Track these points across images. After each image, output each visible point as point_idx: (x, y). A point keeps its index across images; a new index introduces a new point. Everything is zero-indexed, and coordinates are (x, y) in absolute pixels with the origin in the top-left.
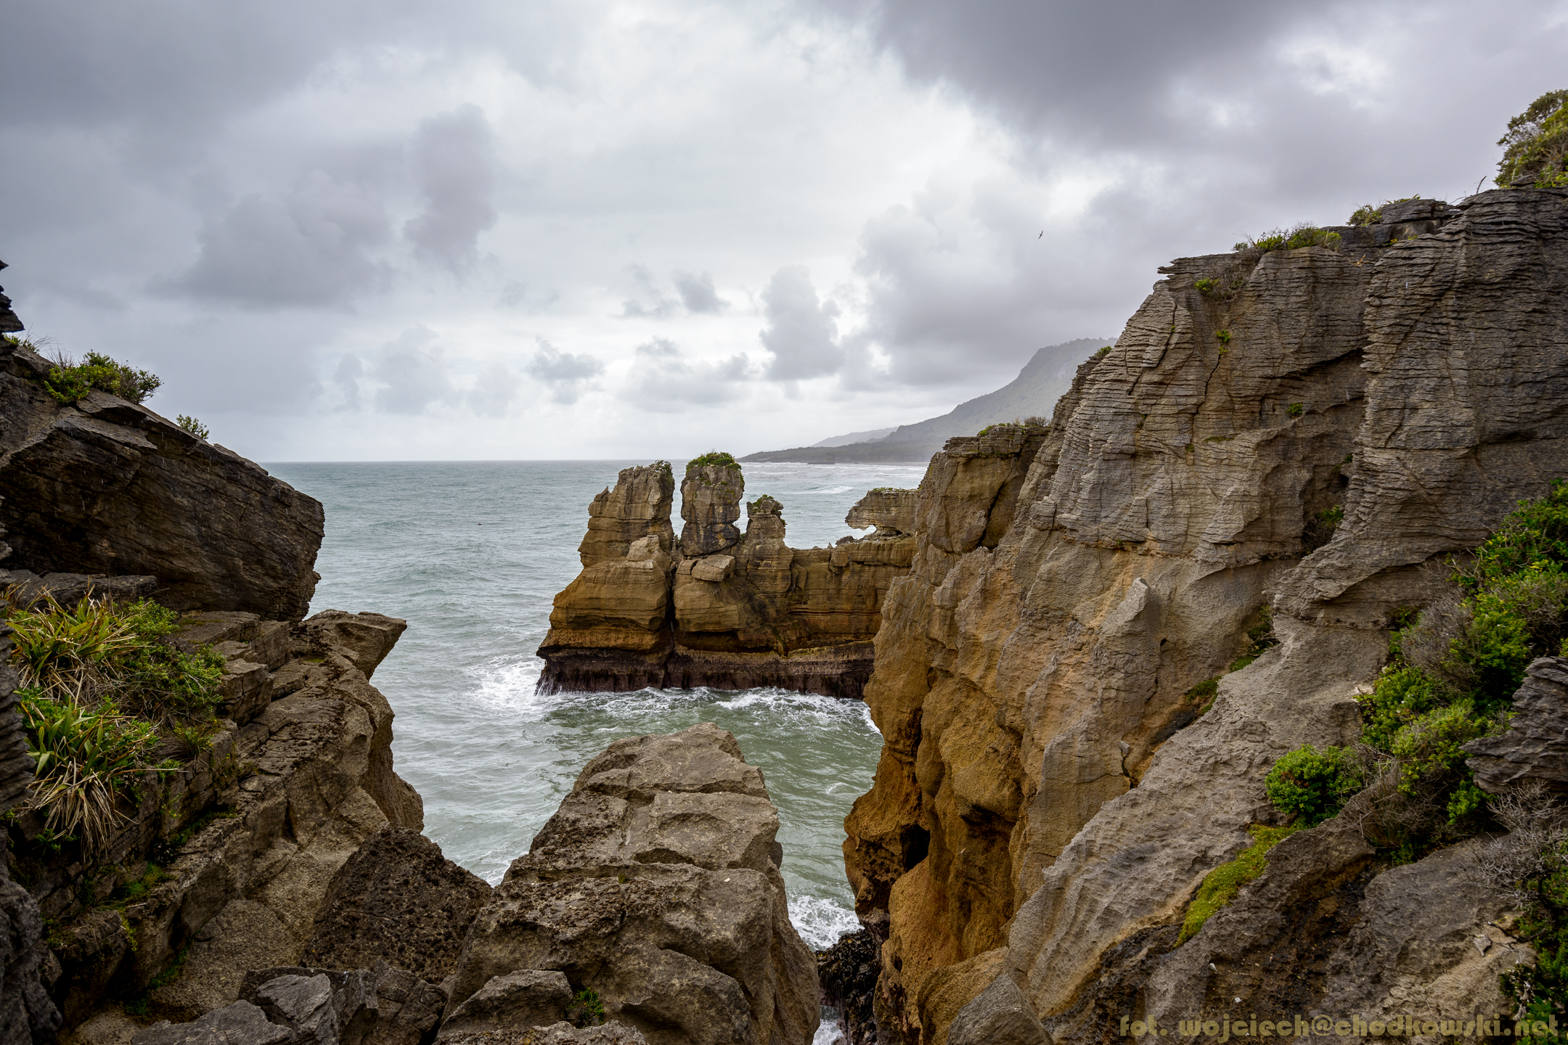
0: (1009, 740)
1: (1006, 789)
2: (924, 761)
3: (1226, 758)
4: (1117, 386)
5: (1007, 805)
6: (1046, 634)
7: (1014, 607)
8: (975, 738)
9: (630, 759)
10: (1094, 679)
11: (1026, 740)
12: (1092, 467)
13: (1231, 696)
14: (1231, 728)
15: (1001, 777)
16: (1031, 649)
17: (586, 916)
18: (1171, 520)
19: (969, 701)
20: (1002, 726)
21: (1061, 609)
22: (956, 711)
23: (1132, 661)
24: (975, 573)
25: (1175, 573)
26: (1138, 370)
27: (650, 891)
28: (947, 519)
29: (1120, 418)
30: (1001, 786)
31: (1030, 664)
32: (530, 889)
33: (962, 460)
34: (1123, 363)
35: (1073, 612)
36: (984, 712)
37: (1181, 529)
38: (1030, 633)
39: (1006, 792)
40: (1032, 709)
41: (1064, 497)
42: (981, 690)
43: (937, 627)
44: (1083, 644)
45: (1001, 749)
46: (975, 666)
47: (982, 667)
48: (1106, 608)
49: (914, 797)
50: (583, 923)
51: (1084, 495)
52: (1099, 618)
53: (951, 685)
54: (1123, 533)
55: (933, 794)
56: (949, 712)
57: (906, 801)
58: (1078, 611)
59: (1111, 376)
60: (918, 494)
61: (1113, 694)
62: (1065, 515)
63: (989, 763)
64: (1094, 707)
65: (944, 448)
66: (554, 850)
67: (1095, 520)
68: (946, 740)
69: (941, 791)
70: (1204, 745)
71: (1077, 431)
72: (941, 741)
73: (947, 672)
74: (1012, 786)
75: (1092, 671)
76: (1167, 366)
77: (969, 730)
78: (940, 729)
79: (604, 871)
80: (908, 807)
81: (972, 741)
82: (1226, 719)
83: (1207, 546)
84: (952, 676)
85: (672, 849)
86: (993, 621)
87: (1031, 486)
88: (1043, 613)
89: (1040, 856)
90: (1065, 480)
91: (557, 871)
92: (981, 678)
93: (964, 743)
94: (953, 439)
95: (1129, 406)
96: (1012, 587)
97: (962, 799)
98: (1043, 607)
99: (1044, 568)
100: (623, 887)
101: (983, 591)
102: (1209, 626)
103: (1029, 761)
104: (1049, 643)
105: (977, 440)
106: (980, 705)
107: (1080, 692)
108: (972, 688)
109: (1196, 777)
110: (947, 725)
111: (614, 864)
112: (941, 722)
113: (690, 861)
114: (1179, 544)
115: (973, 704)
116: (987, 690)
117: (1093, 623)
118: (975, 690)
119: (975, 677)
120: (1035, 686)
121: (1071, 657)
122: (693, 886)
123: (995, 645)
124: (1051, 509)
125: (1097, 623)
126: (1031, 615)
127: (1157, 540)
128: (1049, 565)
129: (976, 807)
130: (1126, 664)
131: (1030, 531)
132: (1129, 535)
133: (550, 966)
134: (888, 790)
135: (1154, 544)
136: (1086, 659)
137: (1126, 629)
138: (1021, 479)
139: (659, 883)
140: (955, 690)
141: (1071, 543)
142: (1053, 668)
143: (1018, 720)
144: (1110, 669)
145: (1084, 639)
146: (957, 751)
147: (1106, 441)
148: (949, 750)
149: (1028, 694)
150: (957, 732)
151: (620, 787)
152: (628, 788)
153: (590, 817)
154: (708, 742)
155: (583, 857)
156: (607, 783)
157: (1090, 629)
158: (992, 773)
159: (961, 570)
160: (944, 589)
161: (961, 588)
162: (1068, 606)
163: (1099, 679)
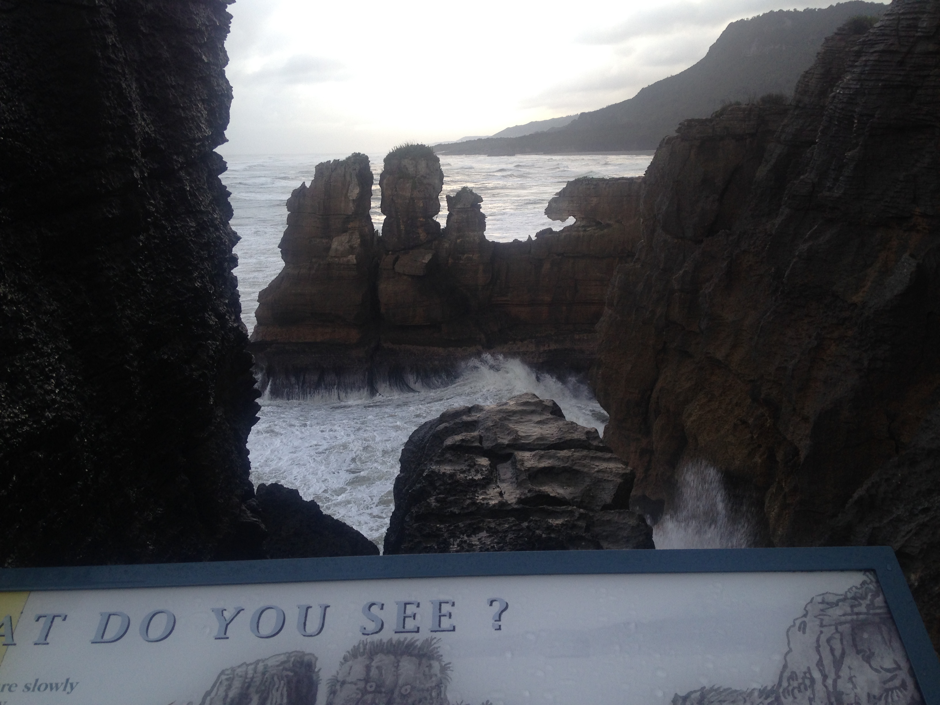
0: (761, 411)
1: (757, 457)
2: (662, 436)
4: (887, 57)
5: (758, 471)
6: (804, 311)
8: (721, 411)
10: (858, 351)
11: (785, 410)
12: (857, 144)
15: (751, 446)
16: (787, 326)
19: (713, 378)
21: (820, 287)
22: (697, 388)
23: (899, 333)
24: (717, 256)
26: (911, 39)
29: (889, 91)
31: (787, 340)
33: (696, 143)
34: (894, 33)
35: (833, 288)
36: (731, 388)
38: (787, 311)
39: (758, 459)
41: (823, 175)
42: (727, 367)
43: (677, 311)
44: (846, 319)
46: (722, 345)
47: (728, 346)
48: (869, 284)
51: (847, 172)
52: (861, 294)
53: (690, 364)
56: (689, 390)
58: (838, 287)
59: (882, 47)
60: (644, 179)
61: (879, 364)
62: (825, 193)
63: (738, 433)
64: (860, 377)
67: (859, 197)
68: (690, 415)
72: (684, 416)
73: (686, 352)
74: (764, 453)
75: (856, 343)
77: (714, 406)
78: (681, 405)
81: (717, 414)
84: (691, 356)
85: (551, 495)
86: (739, 301)
88: (800, 291)
90: (824, 157)
92: (727, 355)
93: (710, 416)
94: (686, 121)
98: (802, 285)
99: (802, 247)
101: (728, 273)
103: (791, 429)
105: (711, 121)
106: (726, 380)
107: (845, 364)
108: (717, 365)
110: (688, 402)
111: (505, 508)
112: (682, 398)
113: (570, 504)
115: (718, 380)
116: (733, 367)
117: (855, 299)
118: (720, 367)
119: (720, 355)
121: (833, 331)
122: (582, 524)
123: (742, 325)
125: (860, 299)
126: (789, 293)
128: (809, 244)
130: (892, 336)
131: (785, 211)
132: (895, 210)
135: (920, 219)
136: (850, 334)
137: (896, 302)
138: (757, 161)
140: (696, 368)
142: (817, 342)
143: (777, 393)
144: (876, 341)
145: (845, 314)
146: (702, 424)
147: (873, 117)
148: (694, 424)
150: (702, 407)
151: (476, 447)
152: (482, 448)
153: (463, 472)
154: (539, 409)
155: (474, 503)
156: (464, 444)
157: (852, 304)
158: (741, 443)
159: (702, 255)
160: (685, 272)
161: (702, 271)
162: (828, 283)
163: (865, 351)
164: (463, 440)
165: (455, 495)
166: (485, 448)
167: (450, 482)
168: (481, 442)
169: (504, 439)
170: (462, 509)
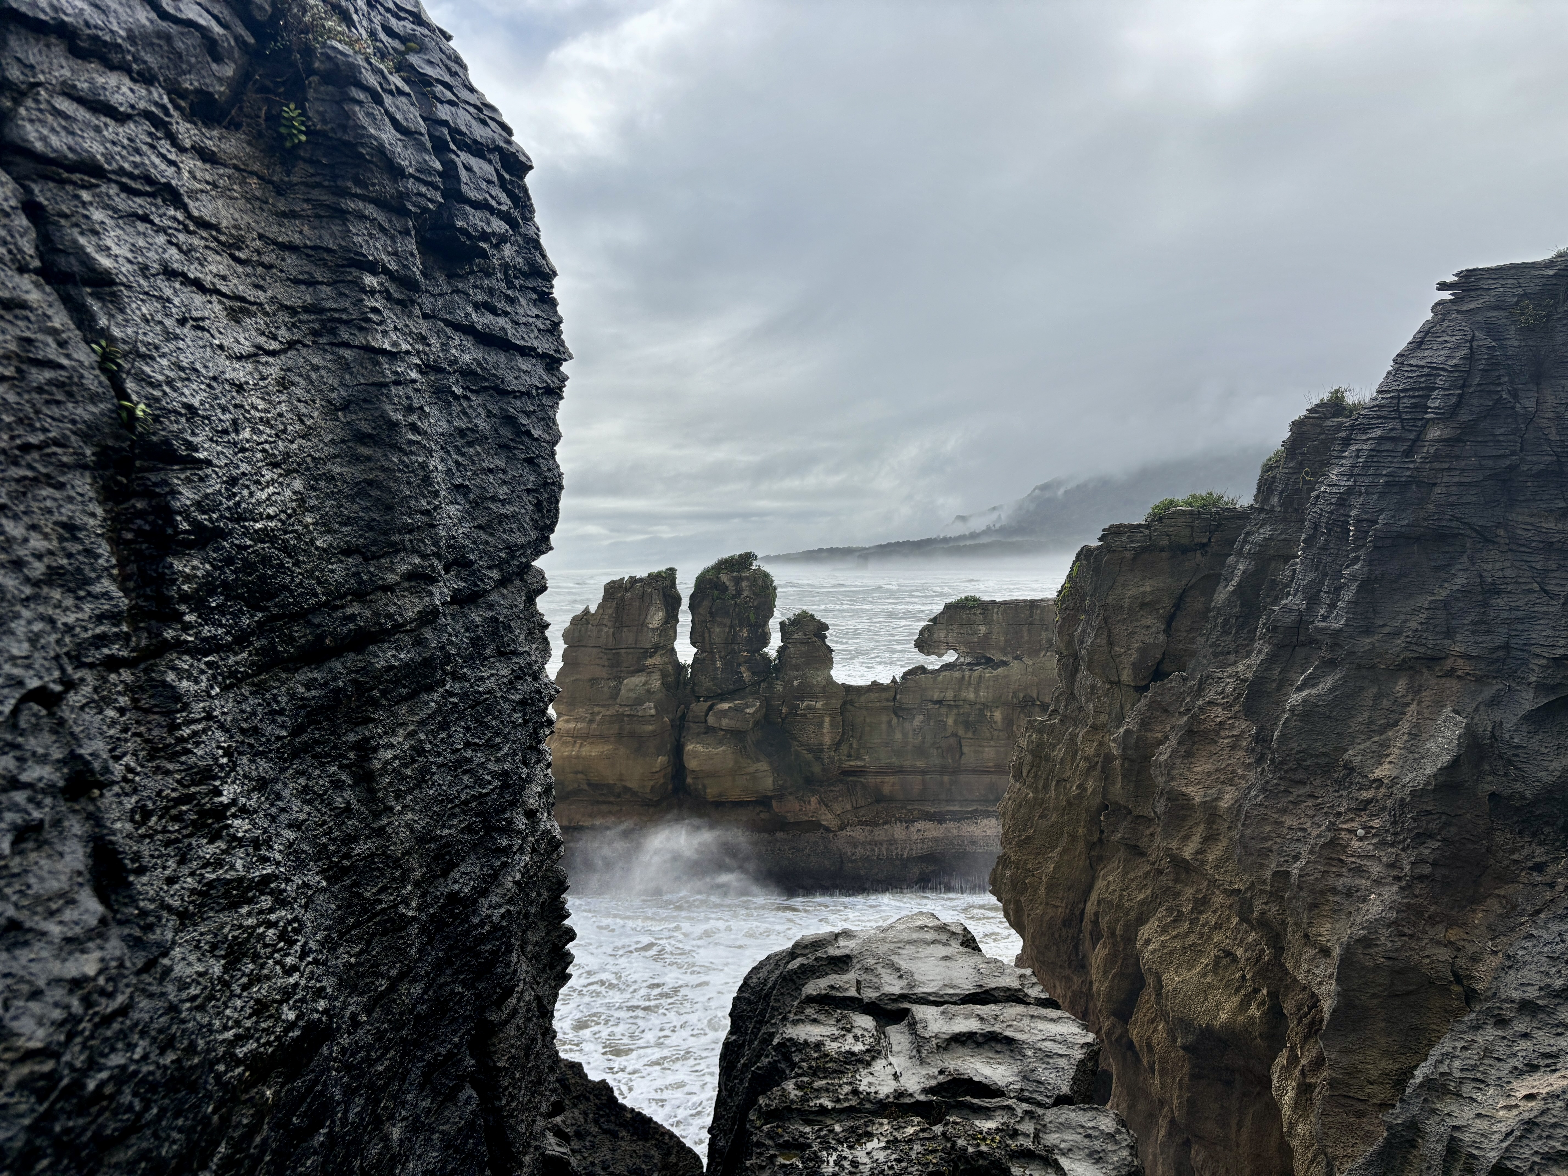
0: (1254, 937)
1: (1254, 1007)
2: (1105, 972)
4: (1387, 446)
5: (1258, 1030)
6: (1306, 790)
8: (1194, 937)
10: (1393, 850)
11: (1292, 937)
12: (1357, 558)
15: (1245, 991)
16: (1284, 811)
18: (1483, 628)
19: (1179, 886)
20: (1246, 920)
21: (1324, 754)
22: (1157, 900)
23: (1451, 824)
24: (1171, 709)
25: (1494, 702)
26: (1419, 423)
27: (981, 1137)
28: (1109, 636)
29: (1395, 489)
30: (1245, 1004)
31: (1285, 831)
33: (1129, 555)
34: (1393, 415)
35: (1346, 756)
36: (1205, 902)
37: (1500, 640)
38: (1282, 788)
39: (1254, 1011)
41: (1312, 599)
42: (1198, 871)
43: (1119, 786)
44: (1368, 802)
45: (1239, 952)
46: (1187, 838)
47: (1198, 839)
48: (1397, 751)
51: (1347, 595)
52: (1387, 765)
53: (1143, 864)
54: (1415, 648)
55: (1125, 1016)
56: (1144, 903)
58: (1353, 755)
59: (1378, 433)
60: (1056, 602)
61: (1426, 870)
62: (1319, 624)
63: (1221, 971)
64: (1401, 888)
65: (1100, 539)
67: (1368, 631)
68: (1148, 942)
69: (1141, 1015)
71: (1327, 508)
72: (1138, 943)
73: (1135, 847)
74: (1263, 1003)
75: (1389, 838)
76: (1464, 416)
77: (1183, 928)
81: (1189, 941)
83: (1544, 662)
84: (1142, 853)
85: (975, 1078)
86: (1209, 774)
87: (1231, 588)
88: (1298, 760)
90: (1312, 576)
91: (827, 1111)
92: (1198, 853)
93: (1178, 944)
94: (1112, 526)
95: (1409, 473)
96: (1232, 727)
97: (1184, 1024)
98: (1299, 752)
100: (937, 1130)
101: (1191, 732)
102: (1558, 774)
103: (1305, 966)
104: (1310, 803)
105: (1147, 526)
106: (1198, 891)
107: (1376, 869)
108: (1181, 867)
110: (1141, 920)
111: (904, 1101)
112: (1133, 915)
113: (1006, 1094)
114: (1497, 660)
115: (1187, 889)
116: (1207, 869)
117: (1378, 773)
118: (1188, 871)
119: (1188, 853)
120: (1301, 861)
121: (1352, 820)
122: (1028, 1129)
123: (1215, 808)
124: (1294, 616)
125: (1387, 772)
126: (1281, 763)
127: (1466, 656)
128: (1304, 693)
129: (1207, 1033)
130: (1442, 828)
132: (1422, 650)
135: (1460, 662)
136: (1377, 822)
137: (1441, 779)
140: (1149, 873)
141: (1330, 664)
142: (1330, 835)
144: (1418, 835)
145: (1366, 795)
146: (1167, 957)
147: (1376, 523)
148: (1154, 954)
150: (1164, 930)
151: (852, 999)
152: (862, 1000)
153: (834, 1039)
154: (944, 937)
155: (855, 1092)
156: (834, 993)
157: (1375, 780)
158: (1226, 986)
159: (1150, 706)
160: (1127, 731)
161: (1151, 730)
162: (1335, 749)
163: (1403, 850)
164: (832, 987)
165: (825, 1078)
166: (866, 1000)
167: (815, 1055)
168: (858, 990)
169: (894, 986)
170: (838, 1101)
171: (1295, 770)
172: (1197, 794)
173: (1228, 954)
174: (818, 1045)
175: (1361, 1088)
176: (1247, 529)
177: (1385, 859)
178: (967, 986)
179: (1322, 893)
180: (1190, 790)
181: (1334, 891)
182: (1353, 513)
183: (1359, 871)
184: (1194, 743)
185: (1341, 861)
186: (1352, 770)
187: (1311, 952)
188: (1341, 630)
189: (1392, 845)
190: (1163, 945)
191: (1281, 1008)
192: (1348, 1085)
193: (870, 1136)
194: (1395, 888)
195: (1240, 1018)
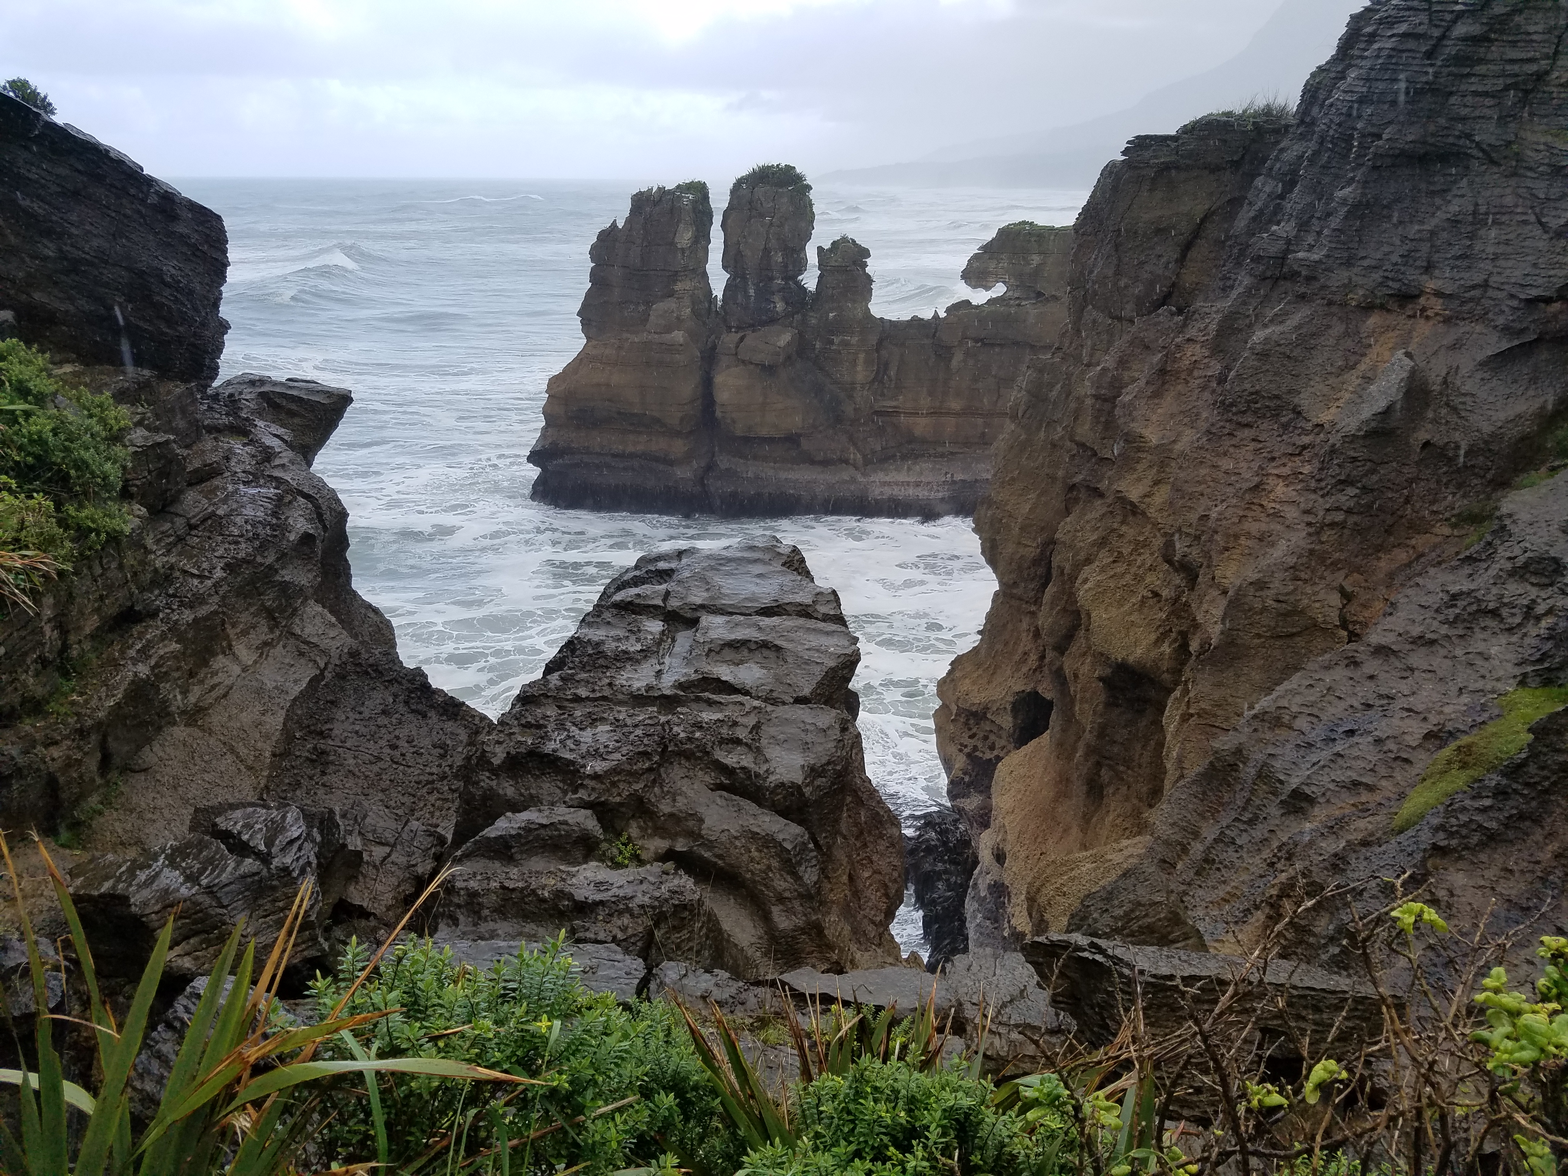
0: (1177, 579)
1: (1166, 645)
2: (1052, 609)
3: (1491, 606)
4: (1411, 44)
5: (1165, 665)
6: (1247, 433)
7: (1206, 395)
8: (1128, 578)
9: (665, 575)
10: (1313, 496)
11: (1203, 579)
12: (1353, 179)
13: (1514, 522)
14: (1509, 566)
15: (1161, 630)
16: (1224, 454)
17: (617, 750)
18: (1465, 263)
19: (1124, 528)
20: (1169, 562)
21: (1277, 397)
22: (1102, 543)
23: (1373, 471)
24: (1152, 346)
25: (1457, 345)
27: (699, 726)
28: (1118, 265)
30: (1158, 642)
31: (1221, 475)
32: (545, 717)
33: (1150, 172)
35: (1296, 400)
36: (1146, 544)
37: (1479, 277)
38: (1226, 431)
39: (1166, 648)
40: (1217, 537)
41: (1303, 226)
42: (1143, 513)
43: (1087, 427)
44: (1304, 447)
45: (1165, 593)
46: (1139, 480)
47: (1148, 482)
48: (1347, 396)
49: (1033, 657)
50: (617, 756)
51: (1335, 222)
52: (1333, 410)
53: (1099, 507)
54: (1390, 283)
55: (1061, 649)
56: (1093, 544)
57: (1023, 660)
58: (1304, 400)
61: (1339, 517)
62: (1301, 255)
63: (1146, 610)
64: (1310, 534)
66: (573, 675)
67: (1348, 263)
68: (1086, 581)
69: (1073, 649)
70: (1465, 589)
71: (1338, 120)
72: (1079, 581)
73: (1096, 489)
74: (1175, 640)
75: (1313, 484)
77: (1120, 568)
78: (1078, 567)
79: (639, 700)
80: (1025, 669)
81: (1123, 581)
82: (1503, 552)
83: (1515, 303)
84: (1101, 495)
85: (724, 678)
86: (1171, 415)
87: (1252, 214)
88: (1248, 402)
89: (1208, 729)
90: (1307, 199)
91: (577, 699)
92: (1145, 496)
93: (1112, 583)
94: (1138, 137)
95: (1426, 79)
96: (1207, 366)
97: (1102, 658)
98: (1252, 394)
99: (1259, 335)
100: (663, 719)
101: (1162, 372)
102: (1500, 424)
103: (1205, 606)
104: (1253, 445)
105: (1176, 139)
106: (1141, 533)
107: (1292, 514)
108: (1131, 510)
109: (1444, 630)
110: (1088, 561)
111: (651, 694)
112: (1081, 556)
113: (747, 693)
114: (1471, 300)
115: (1129, 531)
116: (1152, 512)
117: (1325, 417)
118: (1134, 513)
119: (1134, 494)
120: (1225, 504)
121: (1284, 465)
122: (751, 721)
123: (1171, 451)
124: (1280, 245)
125: (1330, 418)
126: (1232, 405)
127: (1438, 294)
128: (1268, 331)
129: (1122, 666)
130: (1363, 476)
131: (1244, 280)
132: (1397, 286)
133: (575, 803)
134: (999, 647)
135: (1433, 300)
136: (1307, 469)
137: (1373, 424)
138: (1236, 203)
139: (708, 716)
140: (1105, 513)
141: (1304, 300)
142: (1257, 479)
143: (1195, 553)
144: (1340, 482)
145: (1306, 440)
146: (1100, 594)
147: (1379, 137)
148: (1090, 593)
149: (1214, 515)
150: (1103, 570)
151: (656, 607)
152: (663, 608)
153: (617, 640)
154: (767, 557)
155: (612, 685)
156: (637, 601)
157: (1317, 425)
158: (1149, 624)
159: (1131, 343)
160: (1104, 369)
161: (1129, 369)
162: (1289, 392)
163: (1323, 496)
164: (638, 595)
165: (590, 671)
166: (667, 608)
167: (590, 651)
168: (665, 600)
169: (698, 597)
170: (594, 691)
171: (1244, 412)
172: (1153, 436)
173: (1156, 594)
174: (598, 644)
175: (1227, 719)
176: (1282, 145)
177: (1302, 505)
178: (766, 602)
179: (1236, 537)
180: (1146, 433)
181: (1248, 535)
182: (1359, 126)
183: (1276, 515)
184: (1164, 384)
185: (1262, 506)
186: (1299, 413)
187: (1215, 593)
188: (1320, 262)
189: (1315, 491)
190: (1098, 584)
191: (1188, 645)
192: (1215, 716)
193: (603, 720)
194: (1304, 534)
195: (1153, 654)
